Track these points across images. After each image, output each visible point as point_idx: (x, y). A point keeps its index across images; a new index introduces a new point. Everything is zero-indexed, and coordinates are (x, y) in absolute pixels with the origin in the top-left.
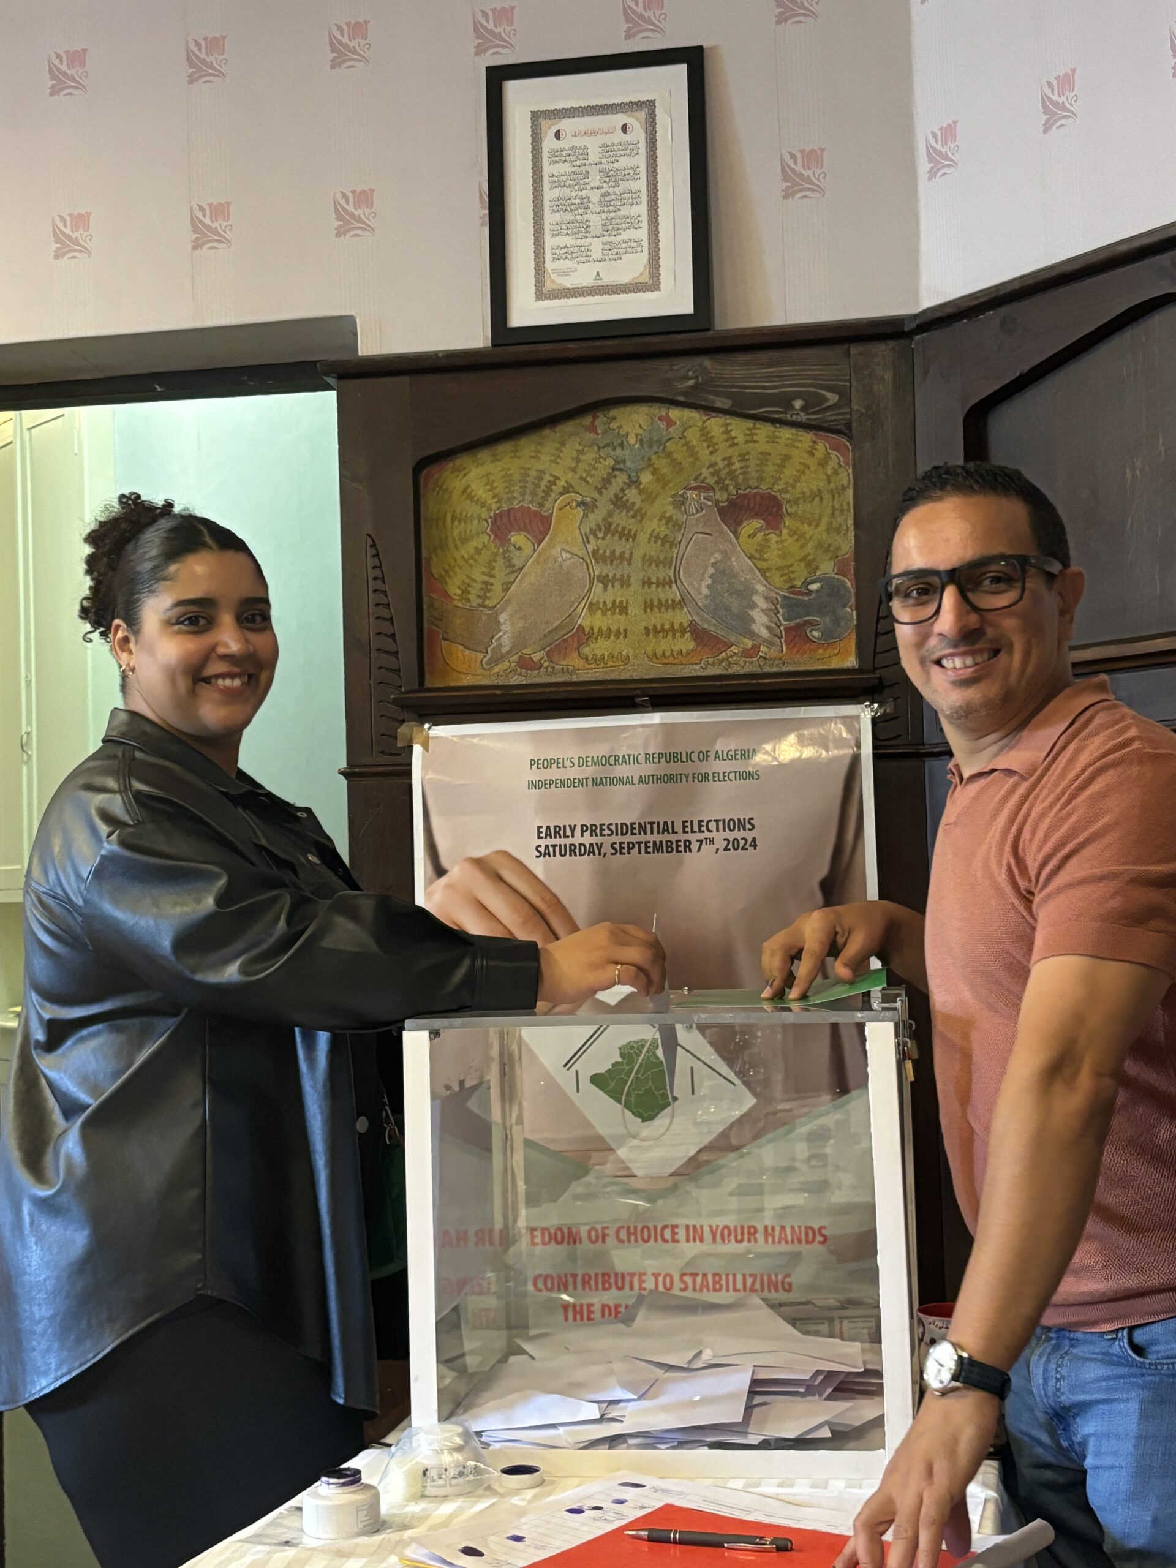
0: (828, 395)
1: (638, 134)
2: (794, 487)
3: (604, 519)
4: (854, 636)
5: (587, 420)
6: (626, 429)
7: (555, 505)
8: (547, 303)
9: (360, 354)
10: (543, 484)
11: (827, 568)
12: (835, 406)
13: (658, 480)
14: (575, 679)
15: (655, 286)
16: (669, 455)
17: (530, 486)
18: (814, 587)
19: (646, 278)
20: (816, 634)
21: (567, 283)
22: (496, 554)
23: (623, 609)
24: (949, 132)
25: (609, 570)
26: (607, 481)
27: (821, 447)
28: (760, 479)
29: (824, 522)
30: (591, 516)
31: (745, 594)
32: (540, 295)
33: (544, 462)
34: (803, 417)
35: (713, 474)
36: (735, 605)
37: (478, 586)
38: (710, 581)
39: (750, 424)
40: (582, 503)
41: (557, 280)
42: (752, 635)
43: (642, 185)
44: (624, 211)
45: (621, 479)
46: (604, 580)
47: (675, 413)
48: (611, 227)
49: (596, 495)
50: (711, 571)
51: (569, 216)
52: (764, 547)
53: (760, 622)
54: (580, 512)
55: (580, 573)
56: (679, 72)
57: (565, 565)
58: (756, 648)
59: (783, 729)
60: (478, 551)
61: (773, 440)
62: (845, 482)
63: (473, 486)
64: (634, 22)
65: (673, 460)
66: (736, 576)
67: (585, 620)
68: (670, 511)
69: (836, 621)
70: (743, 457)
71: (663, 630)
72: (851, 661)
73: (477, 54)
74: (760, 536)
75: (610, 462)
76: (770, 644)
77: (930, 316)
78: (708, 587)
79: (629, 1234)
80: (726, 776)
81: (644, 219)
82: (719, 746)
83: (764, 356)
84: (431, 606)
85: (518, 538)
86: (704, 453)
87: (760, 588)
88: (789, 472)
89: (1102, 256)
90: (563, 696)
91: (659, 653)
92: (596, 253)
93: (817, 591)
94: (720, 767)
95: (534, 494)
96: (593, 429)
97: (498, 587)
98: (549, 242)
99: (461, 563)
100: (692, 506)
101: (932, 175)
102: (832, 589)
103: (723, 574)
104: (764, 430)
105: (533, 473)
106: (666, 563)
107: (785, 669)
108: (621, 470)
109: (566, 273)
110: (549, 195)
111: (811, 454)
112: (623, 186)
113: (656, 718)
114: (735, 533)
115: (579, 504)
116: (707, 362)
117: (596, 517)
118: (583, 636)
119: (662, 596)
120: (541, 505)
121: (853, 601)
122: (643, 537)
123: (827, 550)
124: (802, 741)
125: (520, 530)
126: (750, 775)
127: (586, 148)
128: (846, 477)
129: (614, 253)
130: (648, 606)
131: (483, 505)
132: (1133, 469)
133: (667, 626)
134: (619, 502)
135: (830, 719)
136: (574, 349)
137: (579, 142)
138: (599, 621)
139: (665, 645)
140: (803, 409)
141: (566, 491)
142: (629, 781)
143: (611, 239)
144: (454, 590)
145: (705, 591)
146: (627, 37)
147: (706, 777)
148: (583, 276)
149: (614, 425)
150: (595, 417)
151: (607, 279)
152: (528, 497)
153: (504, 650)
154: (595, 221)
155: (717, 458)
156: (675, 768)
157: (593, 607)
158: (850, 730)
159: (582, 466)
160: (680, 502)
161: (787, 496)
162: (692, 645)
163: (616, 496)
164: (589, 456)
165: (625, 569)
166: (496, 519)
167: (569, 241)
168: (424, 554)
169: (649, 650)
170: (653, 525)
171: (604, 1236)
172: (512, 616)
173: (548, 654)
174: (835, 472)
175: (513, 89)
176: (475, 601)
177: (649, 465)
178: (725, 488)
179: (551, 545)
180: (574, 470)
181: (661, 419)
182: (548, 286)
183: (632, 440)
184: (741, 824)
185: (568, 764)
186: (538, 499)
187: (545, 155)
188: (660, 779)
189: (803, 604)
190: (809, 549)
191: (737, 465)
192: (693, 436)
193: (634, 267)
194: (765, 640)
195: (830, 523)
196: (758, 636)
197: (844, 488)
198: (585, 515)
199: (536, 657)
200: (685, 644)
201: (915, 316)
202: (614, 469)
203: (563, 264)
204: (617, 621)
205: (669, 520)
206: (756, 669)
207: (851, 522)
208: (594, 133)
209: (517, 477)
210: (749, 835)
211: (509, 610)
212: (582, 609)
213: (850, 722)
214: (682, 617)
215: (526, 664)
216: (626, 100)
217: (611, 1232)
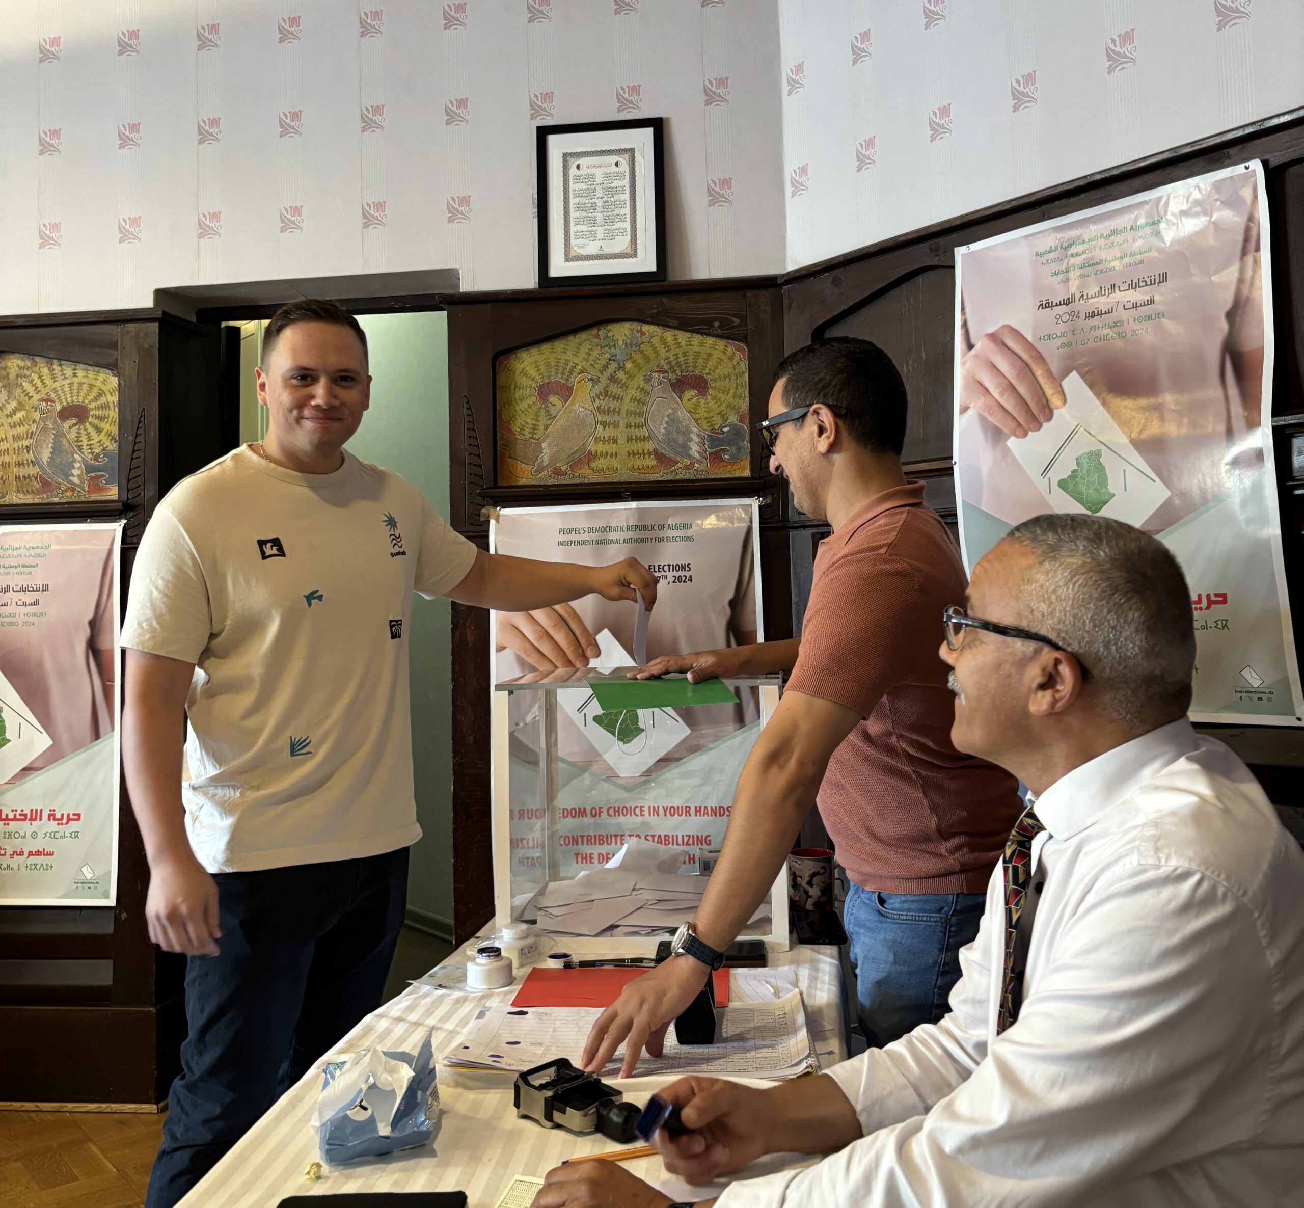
0: (734, 319)
1: (625, 167)
2: (714, 372)
3: (604, 389)
4: (749, 458)
5: (595, 331)
6: (617, 337)
7: (575, 380)
8: (572, 263)
9: (461, 291)
10: (568, 368)
11: (733, 419)
12: (738, 326)
13: (635, 367)
14: (586, 481)
15: (635, 255)
16: (642, 352)
17: (561, 369)
18: (726, 429)
19: (629, 250)
20: (727, 457)
21: (583, 252)
22: (540, 408)
23: (615, 441)
24: (803, 170)
25: (607, 418)
26: (605, 367)
27: (730, 350)
28: (695, 367)
29: (732, 391)
30: (597, 387)
31: (686, 433)
32: (567, 259)
33: (569, 355)
34: (720, 332)
35: (667, 364)
36: (680, 439)
37: (530, 426)
38: (665, 426)
39: (689, 335)
40: (592, 379)
41: (576, 250)
42: (690, 457)
43: (627, 197)
44: (617, 212)
45: (614, 365)
46: (604, 424)
47: (646, 328)
48: (609, 221)
49: (600, 375)
50: (666, 419)
51: (585, 214)
52: (697, 406)
53: (695, 449)
54: (590, 384)
55: (590, 420)
56: (649, 132)
57: (581, 415)
58: (692, 464)
59: (709, 511)
60: (530, 406)
61: (702, 345)
62: (744, 369)
63: (528, 369)
64: (623, 103)
65: (645, 355)
66: (681, 423)
67: (592, 447)
68: (642, 384)
69: (739, 449)
70: (685, 354)
71: (638, 453)
72: (747, 473)
73: (532, 119)
74: (695, 399)
75: (608, 356)
76: (700, 462)
77: (792, 276)
78: (664, 429)
79: (615, 812)
80: (674, 539)
81: (628, 216)
82: (670, 522)
83: (697, 297)
84: (502, 438)
85: (553, 399)
86: (662, 351)
87: (695, 430)
88: (711, 364)
89: (890, 244)
90: (579, 492)
91: (635, 468)
92: (600, 235)
93: (728, 432)
94: (671, 534)
95: (563, 374)
96: (597, 336)
97: (541, 427)
98: (573, 229)
99: (520, 413)
100: (655, 382)
101: (794, 194)
102: (736, 431)
103: (673, 421)
104: (697, 339)
105: (563, 361)
106: (640, 414)
107: (710, 477)
108: (614, 360)
109: (583, 247)
110: (573, 201)
111: (725, 353)
112: (616, 197)
113: (633, 505)
114: (680, 398)
115: (589, 380)
116: (664, 300)
117: (599, 388)
118: (591, 456)
119: (637, 433)
120: (567, 380)
121: (748, 438)
122: (627, 399)
123: (733, 409)
124: (718, 518)
125: (555, 394)
126: (689, 539)
127: (594, 175)
128: (744, 366)
129: (611, 236)
130: (630, 439)
131: (533, 379)
132: (907, 365)
133: (641, 451)
134: (613, 379)
135: (735, 506)
136: (587, 290)
137: (590, 171)
138: (600, 448)
139: (639, 462)
140: (719, 327)
141: (582, 372)
142: (617, 541)
143: (609, 227)
144: (516, 429)
145: (663, 431)
146: (619, 112)
147: (662, 540)
148: (592, 248)
149: (610, 334)
150: (599, 330)
151: (606, 251)
152: (559, 376)
153: (544, 464)
154: (599, 217)
155: (670, 354)
156: (643, 534)
157: (597, 440)
158: (746, 512)
159: (591, 358)
160: (648, 380)
161: (710, 377)
162: (655, 462)
163: (611, 375)
164: (596, 352)
165: (616, 418)
166: (541, 388)
167: (584, 228)
168: (498, 408)
169: (630, 465)
170: (632, 392)
171: (600, 812)
172: (549, 445)
173: (570, 466)
174: (738, 363)
175: (552, 139)
176: (528, 435)
177: (630, 358)
178: (674, 372)
179: (573, 403)
180: (587, 360)
181: (637, 331)
182: (572, 254)
183: (620, 343)
184: (683, 567)
185: (582, 531)
186: (565, 377)
187: (571, 178)
188: (636, 541)
189: (719, 440)
190: (723, 407)
191: (682, 359)
192: (656, 341)
193: (622, 244)
194: (697, 460)
195: (735, 393)
196: (694, 458)
197: (743, 373)
198: (593, 386)
199: (564, 468)
200: (651, 462)
201: (784, 275)
202: (610, 360)
203: (581, 242)
204: (611, 448)
205: (642, 390)
206: (692, 477)
207: (747, 392)
208: (599, 166)
209: (553, 364)
210: (688, 574)
211: (548, 440)
212: (591, 441)
213: (747, 508)
214: (649, 446)
215: (557, 472)
216: (618, 148)
217: (605, 810)
